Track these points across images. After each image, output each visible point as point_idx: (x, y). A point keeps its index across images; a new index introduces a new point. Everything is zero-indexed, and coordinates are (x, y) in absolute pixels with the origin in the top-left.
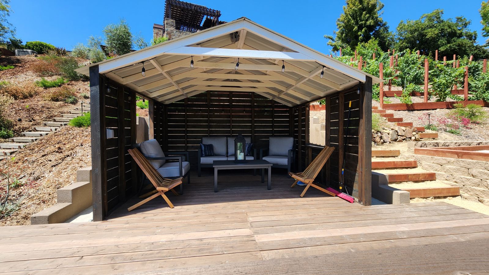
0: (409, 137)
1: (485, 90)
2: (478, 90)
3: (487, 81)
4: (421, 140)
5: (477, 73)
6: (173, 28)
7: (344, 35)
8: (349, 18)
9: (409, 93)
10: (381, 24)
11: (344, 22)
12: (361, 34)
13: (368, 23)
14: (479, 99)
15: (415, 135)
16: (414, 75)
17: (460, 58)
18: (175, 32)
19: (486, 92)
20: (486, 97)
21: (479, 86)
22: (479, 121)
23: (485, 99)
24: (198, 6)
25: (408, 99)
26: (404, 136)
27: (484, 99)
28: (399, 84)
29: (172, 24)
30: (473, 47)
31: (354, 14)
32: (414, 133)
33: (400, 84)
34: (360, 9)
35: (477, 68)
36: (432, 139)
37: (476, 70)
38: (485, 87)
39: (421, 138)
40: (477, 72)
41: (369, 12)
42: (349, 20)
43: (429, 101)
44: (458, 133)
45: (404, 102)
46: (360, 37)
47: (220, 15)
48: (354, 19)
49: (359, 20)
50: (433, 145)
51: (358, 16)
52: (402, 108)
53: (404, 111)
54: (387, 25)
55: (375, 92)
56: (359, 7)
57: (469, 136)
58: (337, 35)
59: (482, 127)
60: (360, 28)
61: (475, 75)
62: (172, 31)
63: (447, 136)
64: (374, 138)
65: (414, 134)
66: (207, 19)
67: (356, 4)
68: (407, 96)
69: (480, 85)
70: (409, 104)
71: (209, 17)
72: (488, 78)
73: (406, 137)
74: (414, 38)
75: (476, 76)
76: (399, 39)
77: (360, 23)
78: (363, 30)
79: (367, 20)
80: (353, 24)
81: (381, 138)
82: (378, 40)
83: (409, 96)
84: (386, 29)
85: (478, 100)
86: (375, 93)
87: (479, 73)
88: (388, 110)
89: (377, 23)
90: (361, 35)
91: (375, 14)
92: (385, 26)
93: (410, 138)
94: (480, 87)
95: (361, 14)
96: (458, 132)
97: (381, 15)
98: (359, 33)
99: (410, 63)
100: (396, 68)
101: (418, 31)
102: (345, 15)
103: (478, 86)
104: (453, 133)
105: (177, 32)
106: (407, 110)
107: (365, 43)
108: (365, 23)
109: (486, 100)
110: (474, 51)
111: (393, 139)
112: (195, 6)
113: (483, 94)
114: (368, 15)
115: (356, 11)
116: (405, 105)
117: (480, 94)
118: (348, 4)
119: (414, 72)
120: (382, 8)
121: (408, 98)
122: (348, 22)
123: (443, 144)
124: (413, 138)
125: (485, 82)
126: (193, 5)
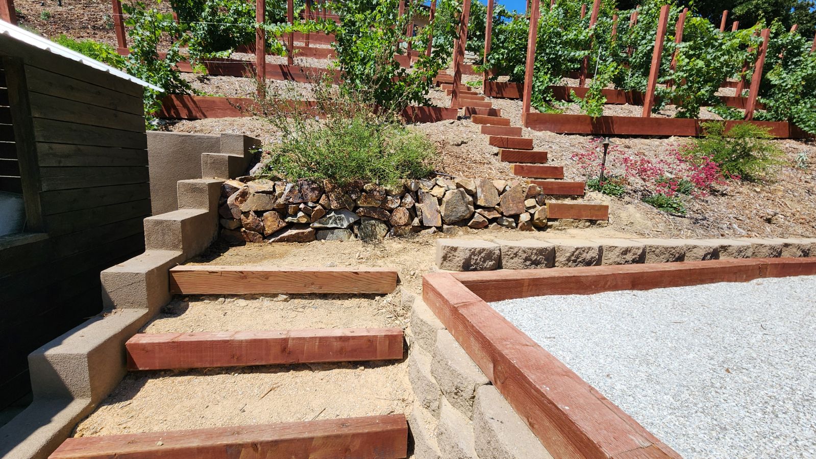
0: (512, 213)
1: (798, 97)
2: (783, 95)
3: (809, 72)
4: (550, 223)
5: (795, 60)
14: (781, 119)
15: (534, 207)
16: (645, 51)
17: (763, 16)
19: (801, 102)
20: (797, 114)
21: (786, 86)
22: (757, 172)
23: (795, 118)
25: (596, 103)
26: (494, 208)
27: (791, 119)
30: (806, 16)
32: (530, 202)
35: (798, 48)
36: (588, 224)
37: (793, 52)
38: (801, 88)
39: (549, 220)
40: (795, 57)
43: (653, 115)
44: (675, 208)
45: (587, 113)
50: (526, 259)
52: (579, 127)
53: (584, 136)
55: (538, 86)
57: (705, 219)
59: (758, 190)
61: (790, 65)
63: (638, 215)
64: (391, 211)
65: (528, 206)
68: (597, 95)
69: (792, 83)
70: (594, 116)
72: (812, 64)
73: (502, 213)
75: (790, 67)
81: (413, 212)
85: (779, 120)
86: (537, 90)
87: (800, 61)
88: (540, 130)
93: (516, 217)
94: (789, 89)
96: (675, 205)
103: (784, 84)
104: (660, 206)
106: (593, 135)
109: (796, 122)
110: (806, 23)
111: (452, 218)
113: (792, 107)
117: (785, 105)
119: (646, 44)
123: (568, 255)
124: (525, 217)
125: (804, 74)
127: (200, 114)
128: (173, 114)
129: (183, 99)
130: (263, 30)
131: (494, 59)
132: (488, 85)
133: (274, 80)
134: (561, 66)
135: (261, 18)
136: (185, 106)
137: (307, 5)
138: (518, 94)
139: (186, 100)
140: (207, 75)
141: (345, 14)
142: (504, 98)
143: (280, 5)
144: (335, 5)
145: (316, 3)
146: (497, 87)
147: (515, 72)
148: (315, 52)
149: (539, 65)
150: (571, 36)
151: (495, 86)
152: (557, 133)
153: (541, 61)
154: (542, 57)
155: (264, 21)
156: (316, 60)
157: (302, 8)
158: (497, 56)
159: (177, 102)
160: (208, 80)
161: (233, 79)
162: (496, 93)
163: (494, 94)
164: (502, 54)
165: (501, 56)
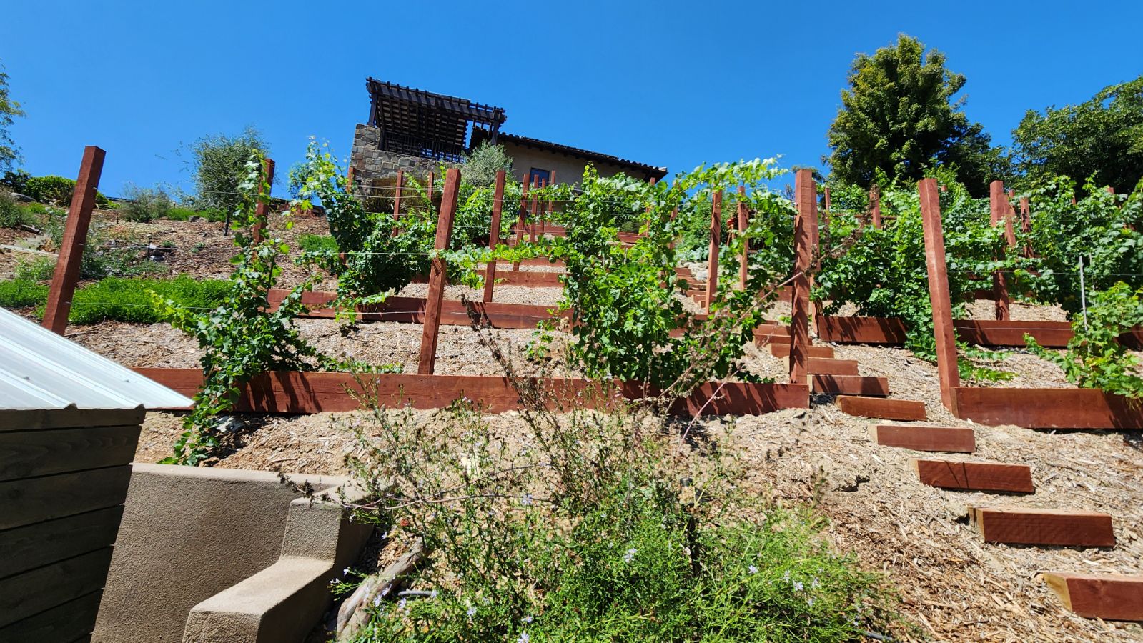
6: (373, 147)
7: (849, 162)
8: (858, 116)
9: (1116, 334)
10: (963, 130)
11: (844, 129)
12: (899, 158)
13: (920, 125)
18: (375, 155)
24: (446, 98)
25: (1113, 366)
28: (1046, 292)
29: (373, 137)
31: (874, 109)
33: (1053, 290)
34: (890, 92)
41: (917, 97)
42: (859, 123)
45: (1088, 384)
46: (898, 166)
47: (502, 119)
48: (874, 120)
49: (890, 121)
51: (886, 112)
52: (1082, 415)
53: (1097, 433)
54: (983, 132)
56: (887, 86)
58: (832, 167)
60: (896, 141)
62: (369, 154)
66: (476, 129)
67: (879, 81)
68: (1106, 348)
70: (1128, 395)
71: (479, 125)
74: (1082, 158)
76: (1028, 166)
77: (894, 128)
78: (906, 147)
79: (916, 120)
80: (874, 132)
82: (954, 168)
83: (1120, 352)
84: (982, 143)
88: (994, 424)
89: (949, 127)
90: (899, 160)
91: (939, 102)
92: (977, 136)
95: (896, 105)
97: (960, 106)
98: (895, 155)
99: (1081, 222)
100: (1026, 237)
101: (1093, 133)
102: (846, 113)
105: (380, 155)
106: (1119, 431)
107: (915, 181)
108: (911, 129)
112: (439, 98)
114: (915, 106)
115: (878, 98)
116: (1101, 401)
118: (855, 85)
120: (961, 86)
121: (1114, 361)
122: (857, 126)
126: (433, 96)
127: (312, 404)
128: (264, 404)
129: (289, 378)
130: (443, 261)
131: (831, 281)
132: (823, 321)
133: (458, 327)
134: (960, 286)
135: (443, 243)
136: (289, 390)
137: (521, 218)
138: (883, 335)
139: (292, 380)
140: (357, 323)
141: (574, 225)
142: (858, 344)
143: (483, 221)
144: (559, 216)
145: (533, 215)
146: (840, 324)
147: (872, 299)
148: (526, 278)
149: (916, 288)
150: (965, 238)
151: (837, 324)
152: (1037, 430)
153: (917, 280)
154: (917, 273)
155: (448, 248)
156: (528, 289)
157: (514, 221)
158: (835, 276)
159: (276, 385)
160: (357, 330)
161: (396, 326)
162: (841, 334)
163: (839, 338)
164: (844, 272)
165: (843, 276)
